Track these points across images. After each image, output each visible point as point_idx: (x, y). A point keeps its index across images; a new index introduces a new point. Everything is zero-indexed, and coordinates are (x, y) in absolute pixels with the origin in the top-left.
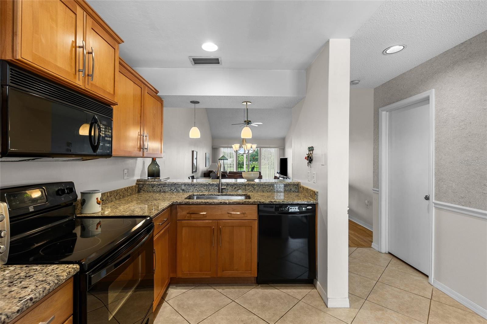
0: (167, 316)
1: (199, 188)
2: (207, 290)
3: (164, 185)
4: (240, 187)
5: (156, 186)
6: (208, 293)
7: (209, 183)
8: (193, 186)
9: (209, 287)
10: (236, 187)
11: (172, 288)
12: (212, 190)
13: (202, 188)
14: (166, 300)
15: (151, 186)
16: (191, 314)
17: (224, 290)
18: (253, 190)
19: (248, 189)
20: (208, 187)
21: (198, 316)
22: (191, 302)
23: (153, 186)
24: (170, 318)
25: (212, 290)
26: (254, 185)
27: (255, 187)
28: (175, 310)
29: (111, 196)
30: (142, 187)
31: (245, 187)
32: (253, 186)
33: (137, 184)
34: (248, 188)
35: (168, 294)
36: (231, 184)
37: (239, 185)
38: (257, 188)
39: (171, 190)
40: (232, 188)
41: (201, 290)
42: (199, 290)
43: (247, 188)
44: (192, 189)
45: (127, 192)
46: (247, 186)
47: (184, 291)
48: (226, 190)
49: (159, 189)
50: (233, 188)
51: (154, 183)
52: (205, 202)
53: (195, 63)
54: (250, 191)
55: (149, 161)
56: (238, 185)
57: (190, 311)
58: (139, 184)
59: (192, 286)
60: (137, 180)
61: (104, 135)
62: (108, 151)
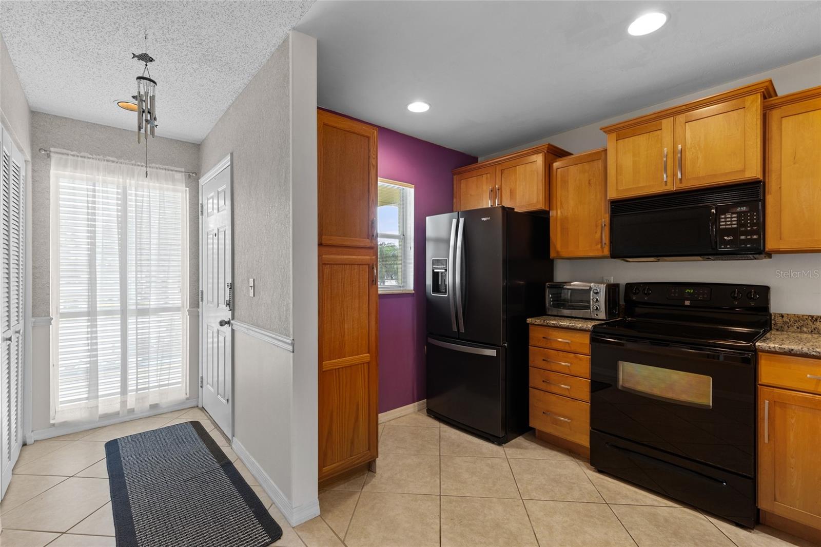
61: (735, 226)
62: (749, 246)
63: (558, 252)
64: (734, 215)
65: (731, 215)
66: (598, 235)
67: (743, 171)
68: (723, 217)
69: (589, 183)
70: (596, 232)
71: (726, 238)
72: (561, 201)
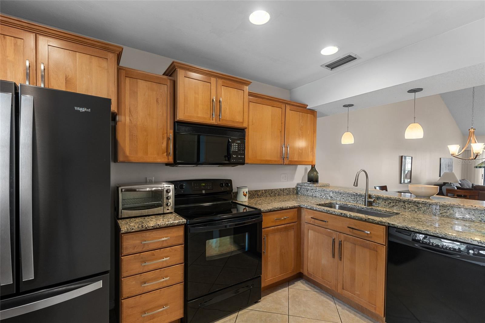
0: (279, 297)
1: (346, 198)
2: (328, 300)
3: (315, 190)
4: (396, 203)
5: (310, 190)
6: (326, 303)
7: (356, 194)
8: (340, 194)
9: (331, 299)
10: (390, 203)
11: (302, 282)
12: (360, 201)
13: (349, 198)
14: (289, 287)
15: (306, 190)
16: (296, 307)
17: (342, 310)
18: (416, 210)
19: (409, 208)
20: (355, 198)
21: (300, 312)
22: (304, 300)
23: (307, 190)
24: (280, 299)
25: (332, 303)
26: (419, 203)
27: (421, 206)
28: (289, 297)
29: (265, 193)
30: (300, 190)
31: (404, 204)
32: (417, 204)
33: (296, 187)
34: (409, 206)
35: (295, 284)
36: (382, 197)
37: (396, 201)
38: (423, 209)
39: (321, 196)
40: (385, 202)
41: (322, 297)
42: (320, 296)
43: (406, 205)
44: (339, 197)
45: (283, 192)
46: (406, 203)
47: (308, 289)
48: (377, 204)
49: (312, 193)
50: (387, 203)
51: (308, 187)
52: (326, 210)
53: (332, 68)
54: (412, 210)
55: (309, 168)
56: (393, 200)
57: (297, 304)
58: (298, 187)
59: (317, 289)
60: (297, 184)
61: (237, 150)
62: (241, 161)
63: (126, 157)
64: (237, 145)
65: (236, 144)
66: (164, 145)
67: (243, 123)
68: (233, 144)
69: (157, 101)
70: (163, 143)
71: (234, 156)
72: (129, 108)
